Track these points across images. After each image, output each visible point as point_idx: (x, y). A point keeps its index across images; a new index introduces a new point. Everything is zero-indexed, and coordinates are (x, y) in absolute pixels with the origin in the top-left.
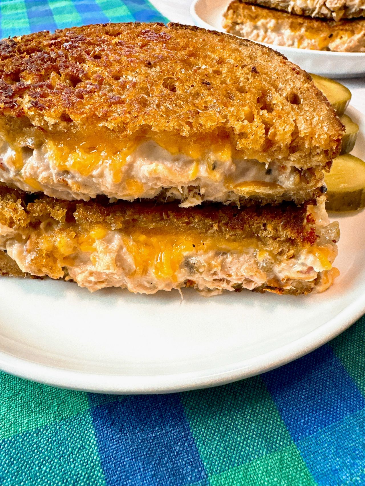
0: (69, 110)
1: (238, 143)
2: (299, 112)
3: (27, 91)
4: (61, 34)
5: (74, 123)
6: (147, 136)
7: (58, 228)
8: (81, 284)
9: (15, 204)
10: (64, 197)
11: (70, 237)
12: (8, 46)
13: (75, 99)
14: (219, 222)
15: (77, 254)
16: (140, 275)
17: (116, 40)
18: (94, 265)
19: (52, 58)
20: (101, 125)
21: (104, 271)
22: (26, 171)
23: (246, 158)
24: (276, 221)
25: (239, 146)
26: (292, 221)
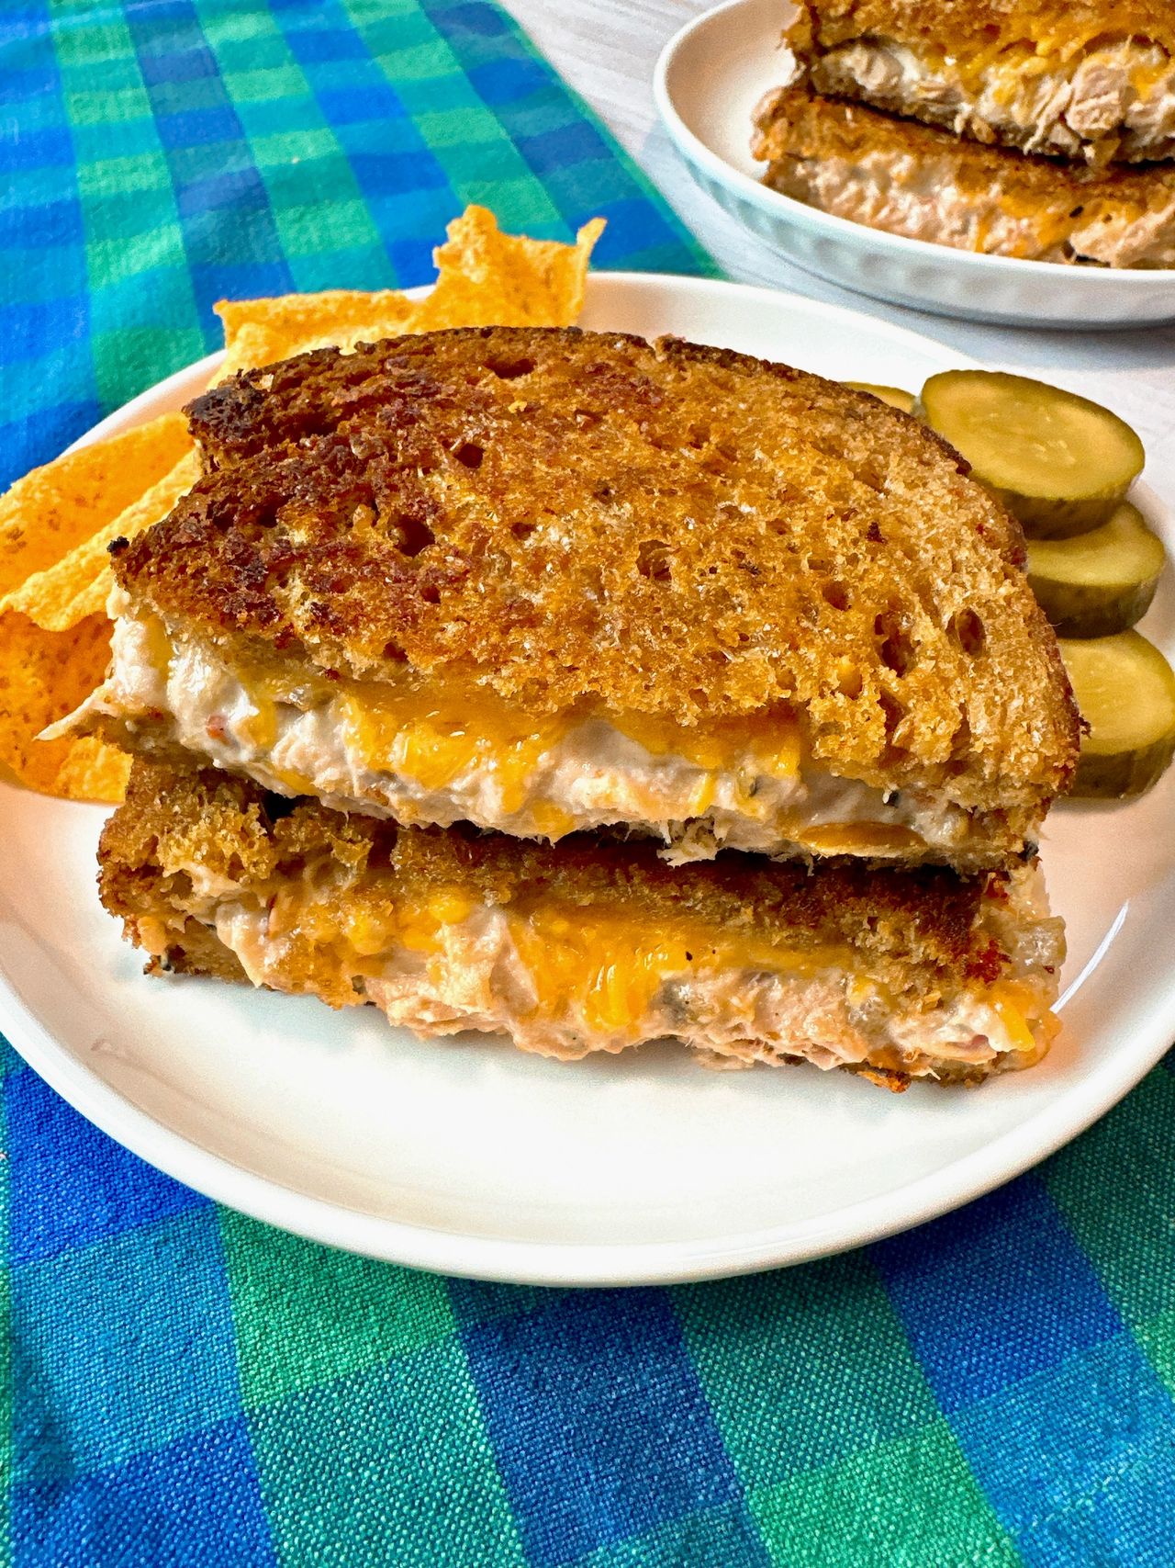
0: (405, 636)
2: (978, 679)
8: (398, 1020)
13: (418, 603)
15: (392, 949)
16: (547, 1018)
18: (434, 982)
20: (482, 681)
21: (462, 1007)
22: (284, 756)
24: (902, 914)
25: (821, 752)
26: (944, 917)
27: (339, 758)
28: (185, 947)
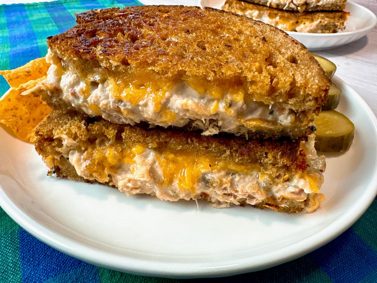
0: (128, 57)
1: (249, 88)
2: (297, 69)
3: (100, 43)
4: (128, 10)
5: (131, 66)
6: (182, 79)
7: (109, 144)
8: (121, 188)
9: (80, 124)
10: (116, 121)
11: (117, 151)
12: (90, 15)
13: (133, 51)
14: (231, 149)
15: (121, 165)
16: (167, 185)
17: (166, 15)
18: (132, 173)
19: (120, 24)
20: (150, 69)
21: (140, 179)
22: (91, 99)
23: (254, 100)
24: (275, 151)
25: (250, 91)
26: (288, 152)
27: (107, 97)
28: (60, 167)
